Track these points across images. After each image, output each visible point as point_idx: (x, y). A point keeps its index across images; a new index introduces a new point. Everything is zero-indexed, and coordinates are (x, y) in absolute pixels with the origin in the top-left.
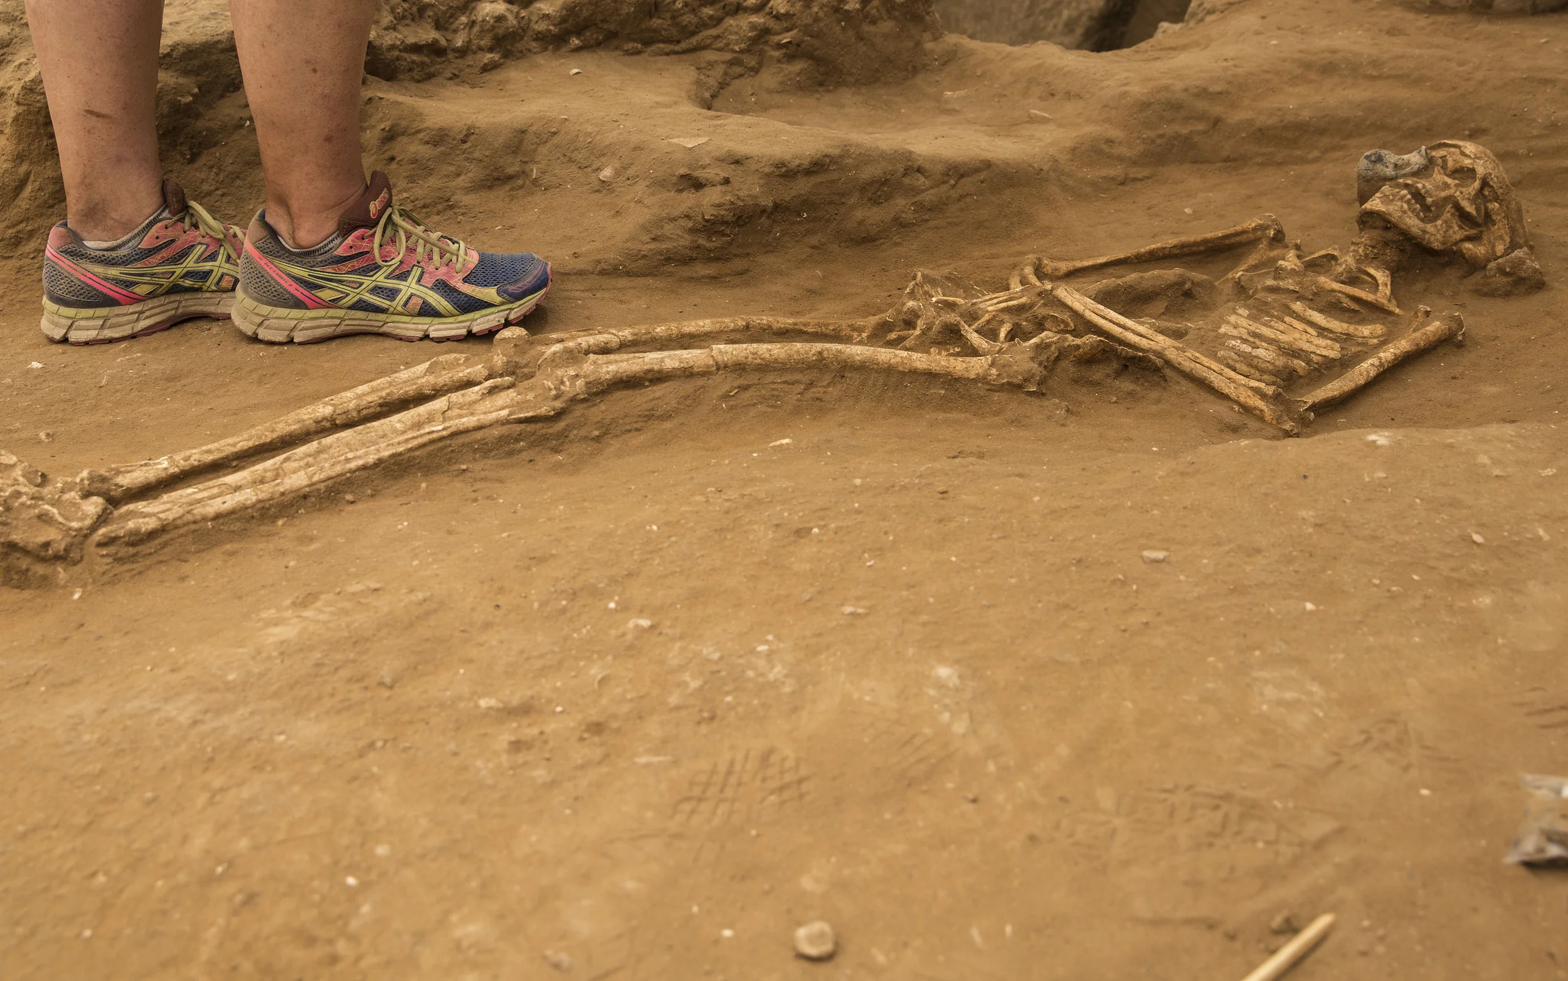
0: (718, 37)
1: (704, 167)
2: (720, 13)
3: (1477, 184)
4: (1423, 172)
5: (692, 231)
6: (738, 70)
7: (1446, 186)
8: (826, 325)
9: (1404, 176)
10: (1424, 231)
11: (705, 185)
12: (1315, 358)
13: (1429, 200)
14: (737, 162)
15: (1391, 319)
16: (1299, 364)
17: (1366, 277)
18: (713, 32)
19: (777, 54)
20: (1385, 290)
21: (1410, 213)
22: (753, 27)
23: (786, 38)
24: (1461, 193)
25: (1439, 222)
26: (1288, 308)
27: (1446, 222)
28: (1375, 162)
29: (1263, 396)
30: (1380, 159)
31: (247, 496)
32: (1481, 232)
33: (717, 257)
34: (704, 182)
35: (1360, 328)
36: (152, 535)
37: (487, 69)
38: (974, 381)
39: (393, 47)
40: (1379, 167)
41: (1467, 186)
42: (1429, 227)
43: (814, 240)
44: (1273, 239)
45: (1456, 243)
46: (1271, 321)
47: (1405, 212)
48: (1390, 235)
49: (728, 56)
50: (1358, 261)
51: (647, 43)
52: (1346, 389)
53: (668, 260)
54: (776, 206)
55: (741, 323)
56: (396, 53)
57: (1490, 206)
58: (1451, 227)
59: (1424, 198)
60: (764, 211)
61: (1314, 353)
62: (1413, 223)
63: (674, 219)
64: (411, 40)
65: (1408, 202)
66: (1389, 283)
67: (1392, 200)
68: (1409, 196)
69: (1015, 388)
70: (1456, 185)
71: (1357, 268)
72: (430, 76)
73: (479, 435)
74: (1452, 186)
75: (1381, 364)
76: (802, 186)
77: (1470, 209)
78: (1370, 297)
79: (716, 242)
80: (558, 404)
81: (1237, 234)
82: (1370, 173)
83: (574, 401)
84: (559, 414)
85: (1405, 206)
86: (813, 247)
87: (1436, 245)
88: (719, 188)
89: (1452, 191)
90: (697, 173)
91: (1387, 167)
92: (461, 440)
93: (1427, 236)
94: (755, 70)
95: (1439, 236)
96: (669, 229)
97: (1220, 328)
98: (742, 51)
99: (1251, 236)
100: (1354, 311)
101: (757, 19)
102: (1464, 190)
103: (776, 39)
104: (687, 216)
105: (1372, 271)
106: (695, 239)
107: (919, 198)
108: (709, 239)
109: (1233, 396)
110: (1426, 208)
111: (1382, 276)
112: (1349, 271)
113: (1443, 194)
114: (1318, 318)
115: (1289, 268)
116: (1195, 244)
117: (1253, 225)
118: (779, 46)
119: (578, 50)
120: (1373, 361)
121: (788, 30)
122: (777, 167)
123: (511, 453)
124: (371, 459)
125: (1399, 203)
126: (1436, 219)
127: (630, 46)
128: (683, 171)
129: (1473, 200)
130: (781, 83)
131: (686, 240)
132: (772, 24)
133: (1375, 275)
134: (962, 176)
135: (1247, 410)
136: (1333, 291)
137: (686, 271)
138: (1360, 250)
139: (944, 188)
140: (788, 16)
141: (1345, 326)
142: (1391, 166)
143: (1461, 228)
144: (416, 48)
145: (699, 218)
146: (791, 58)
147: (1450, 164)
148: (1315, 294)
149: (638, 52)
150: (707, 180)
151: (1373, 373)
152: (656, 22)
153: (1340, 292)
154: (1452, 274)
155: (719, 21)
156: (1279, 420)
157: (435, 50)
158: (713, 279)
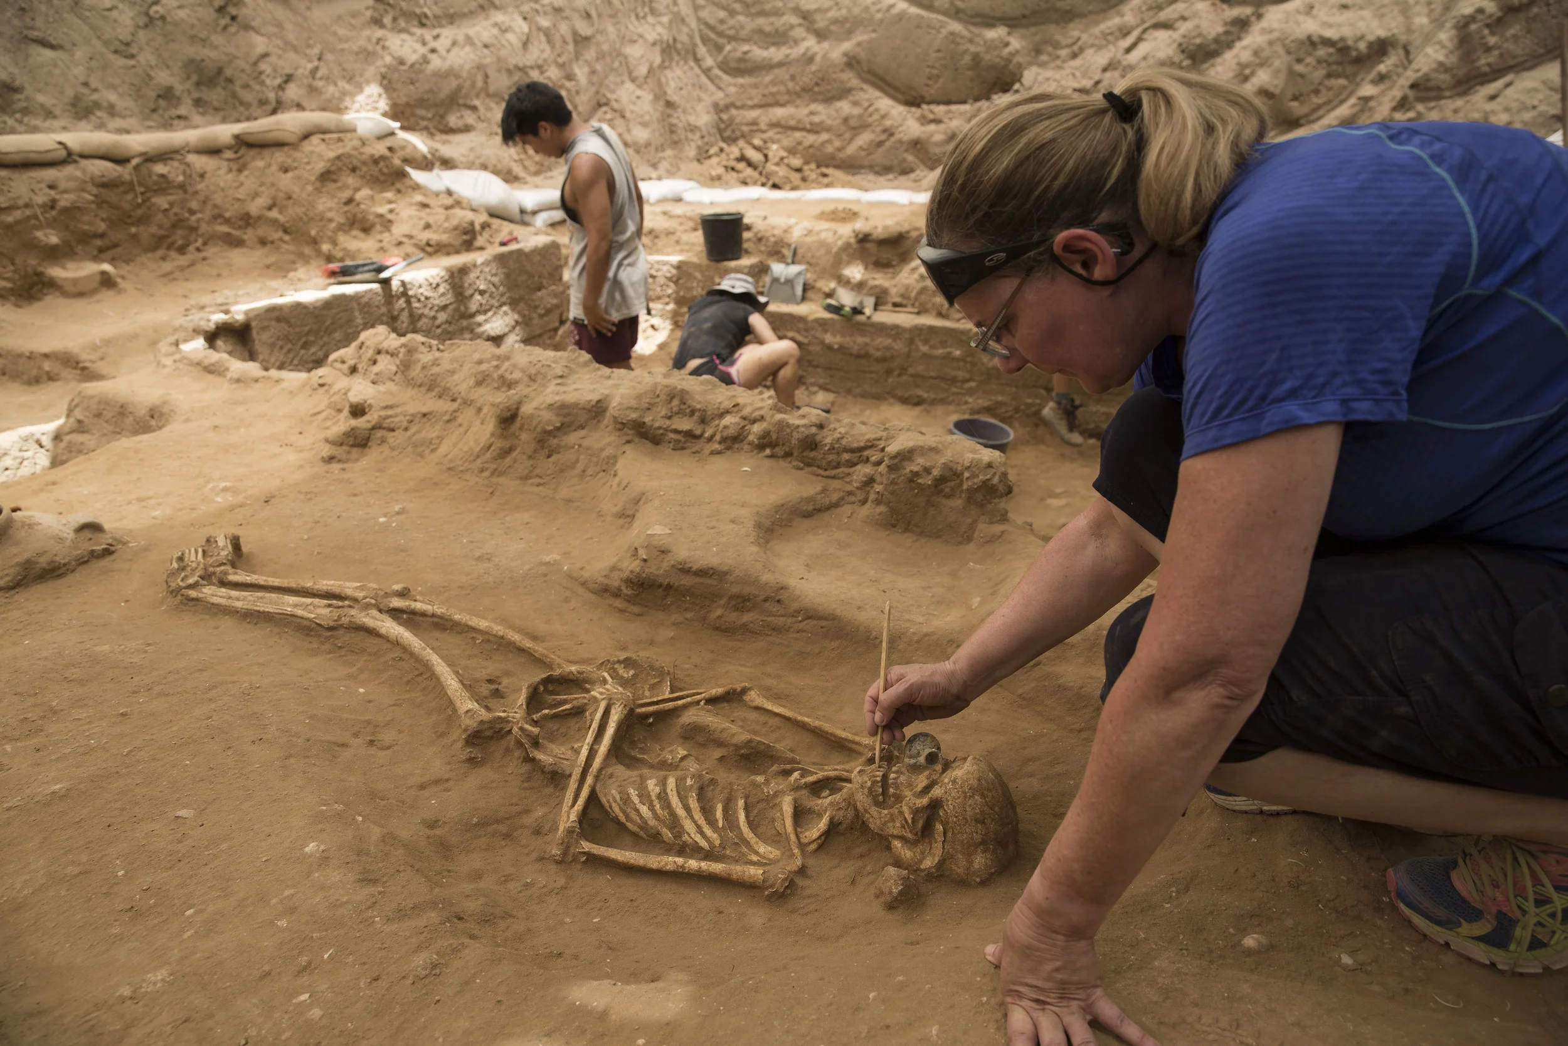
0: (849, 474)
2: (856, 460)
6: (850, 499)
7: (914, 788)
8: (547, 657)
13: (889, 790)
16: (667, 834)
18: (847, 470)
19: (874, 497)
21: (866, 791)
24: (910, 800)
25: (884, 811)
26: (733, 799)
27: (889, 814)
31: (223, 601)
32: (917, 841)
33: (628, 600)
36: (193, 599)
37: (713, 453)
39: (659, 428)
41: (920, 798)
42: (874, 810)
43: (689, 615)
45: (891, 836)
49: (848, 488)
51: (808, 465)
52: (632, 861)
55: (501, 633)
56: (661, 431)
58: (892, 820)
59: (888, 786)
60: (660, 586)
62: (862, 799)
64: (673, 427)
65: (874, 783)
66: (821, 831)
67: (865, 774)
68: (879, 779)
72: (683, 448)
73: (299, 620)
75: (683, 866)
76: (687, 581)
78: (789, 829)
80: (331, 624)
83: (341, 626)
84: (331, 629)
85: (869, 784)
87: (873, 827)
92: (293, 619)
94: (860, 503)
97: (650, 779)
98: (858, 488)
103: (876, 487)
107: (769, 619)
111: (823, 823)
113: (907, 793)
115: (793, 778)
118: (876, 492)
119: (768, 457)
120: (680, 860)
123: (307, 635)
124: (262, 609)
127: (795, 463)
130: (873, 518)
132: (878, 476)
133: (823, 820)
134: (810, 618)
139: (790, 620)
141: (753, 835)
144: (676, 431)
146: (878, 502)
149: (802, 469)
151: (669, 867)
152: (813, 454)
155: (855, 464)
156: (558, 845)
157: (690, 435)
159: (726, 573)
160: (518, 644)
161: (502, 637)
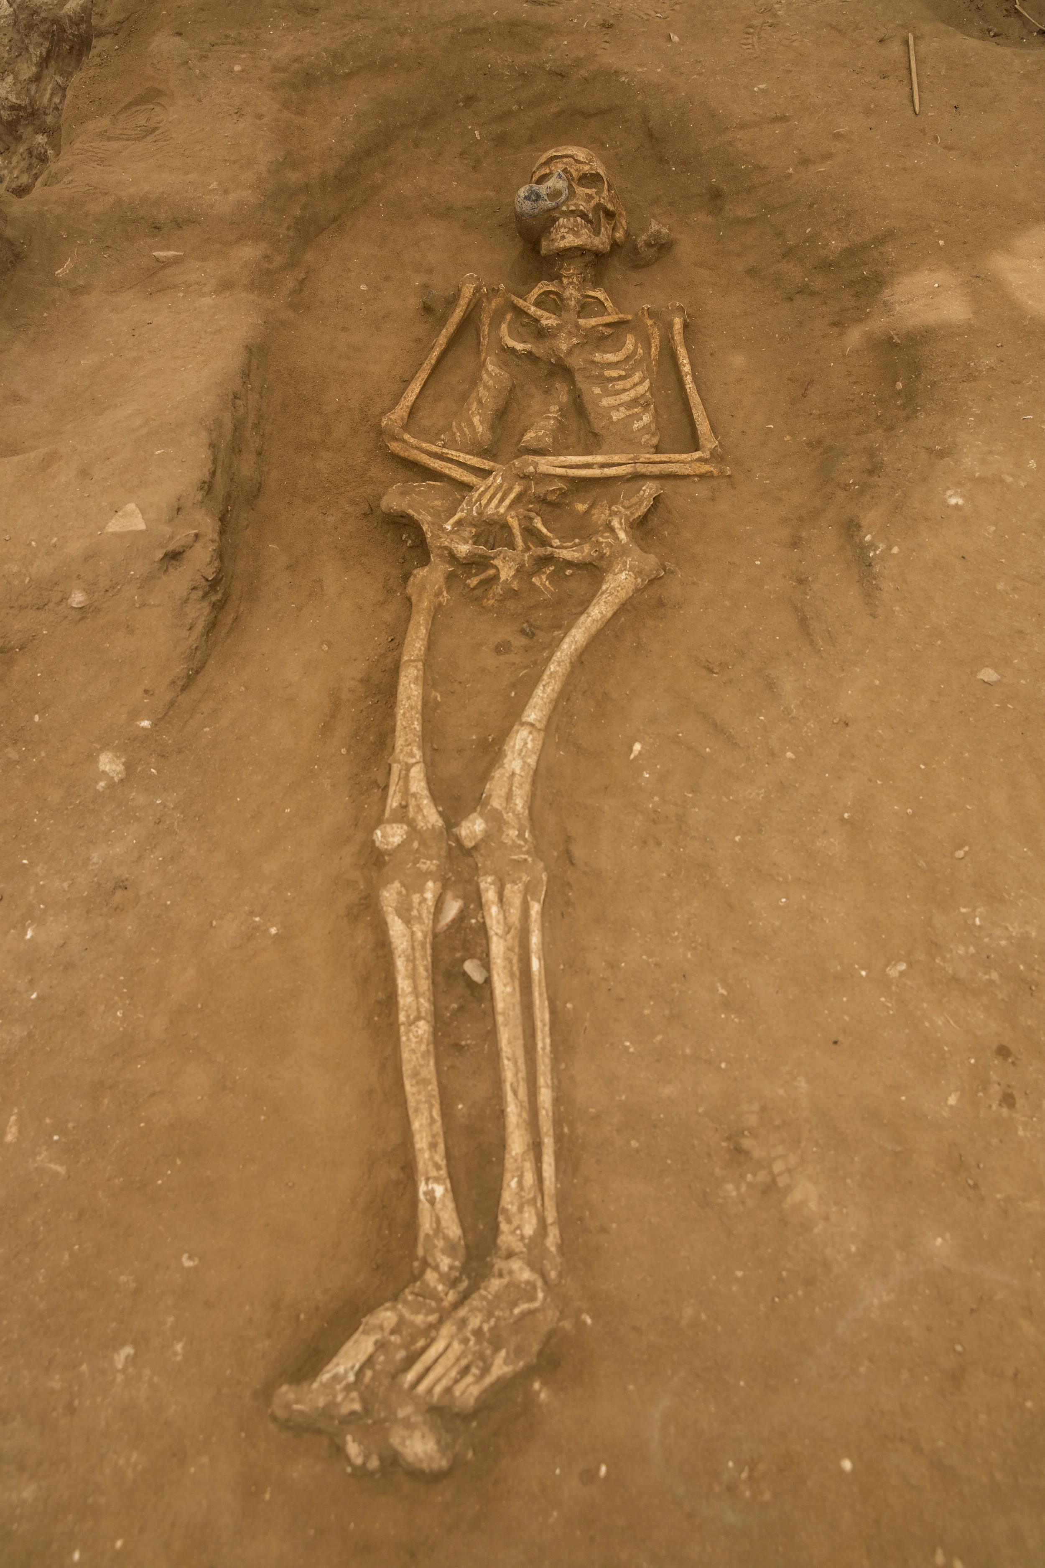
1: (172, 538)
5: (205, 596)
7: (590, 197)
11: (184, 551)
14: (179, 509)
17: (590, 300)
24: (604, 198)
28: (536, 200)
30: (538, 197)
33: (226, 600)
34: (181, 550)
43: (242, 523)
46: (614, 385)
50: (579, 290)
53: (208, 634)
54: (220, 519)
60: (221, 534)
63: (189, 599)
67: (578, 231)
74: (594, 195)
76: (219, 486)
79: (220, 591)
82: (536, 211)
86: (246, 528)
88: (198, 546)
89: (596, 200)
90: (171, 547)
96: (192, 610)
102: (603, 195)
104: (194, 588)
106: (209, 600)
107: (250, 421)
108: (216, 592)
109: (692, 473)
111: (600, 294)
122: (202, 488)
128: (160, 554)
131: (207, 610)
133: (596, 296)
137: (221, 632)
138: (575, 281)
139: (250, 396)
142: (546, 198)
145: (204, 583)
150: (183, 546)
154: (620, 261)
158: (236, 619)
159: (213, 436)
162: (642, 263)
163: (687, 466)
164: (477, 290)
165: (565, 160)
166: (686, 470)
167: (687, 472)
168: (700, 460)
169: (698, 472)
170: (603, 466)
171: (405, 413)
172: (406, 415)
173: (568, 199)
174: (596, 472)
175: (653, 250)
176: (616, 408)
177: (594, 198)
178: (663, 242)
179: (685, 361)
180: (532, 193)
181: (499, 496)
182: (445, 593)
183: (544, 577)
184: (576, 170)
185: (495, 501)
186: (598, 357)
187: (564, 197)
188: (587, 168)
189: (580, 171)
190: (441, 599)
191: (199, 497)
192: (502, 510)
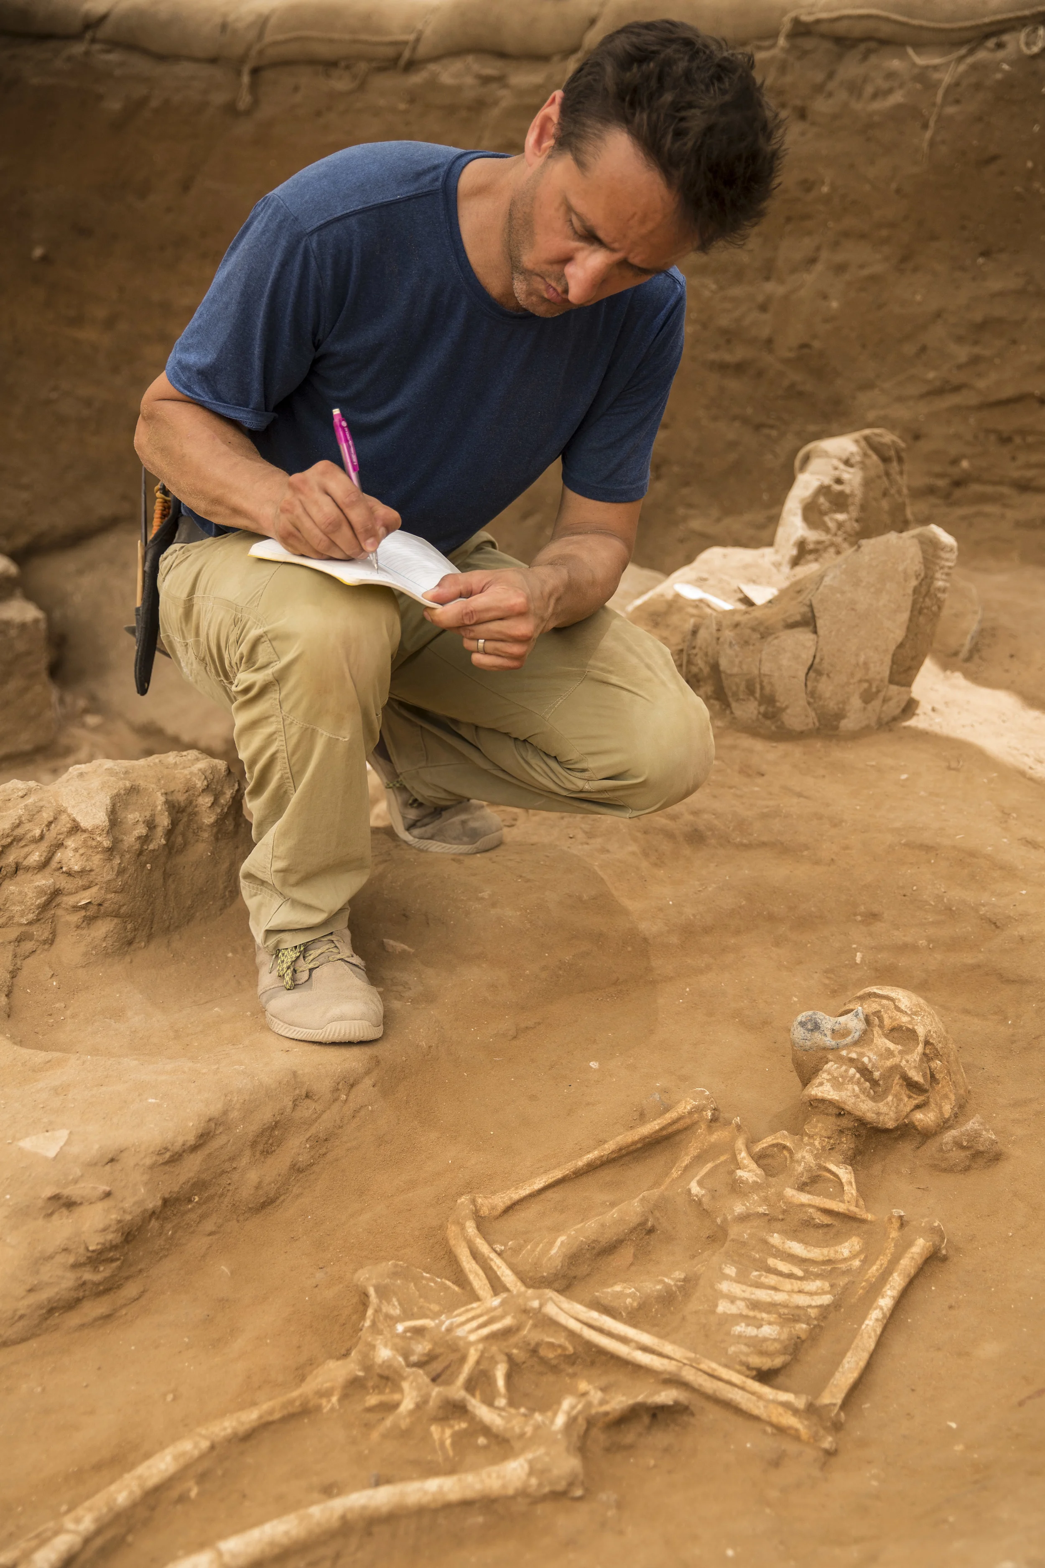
1: (76, 1181)
3: (920, 1048)
4: (864, 1039)
5: (75, 1266)
6: (28, 946)
7: (890, 1053)
8: (292, 1402)
9: (846, 1046)
10: (878, 1114)
11: (81, 1204)
12: (813, 1313)
13: (877, 1075)
14: (112, 1160)
15: (865, 1227)
16: (801, 1328)
17: (828, 1175)
19: (75, 918)
20: (851, 1190)
21: (862, 1096)
22: (41, 892)
23: (84, 898)
24: (907, 1061)
25: (890, 1098)
26: (766, 1242)
27: (895, 1096)
28: (812, 1030)
29: (795, 1412)
30: (816, 1027)
32: (928, 1097)
33: (107, 1288)
34: (79, 1200)
35: (838, 1248)
38: (514, 1497)
40: (817, 1036)
41: (912, 1051)
42: (882, 1107)
43: (209, 1225)
44: (711, 1121)
45: (907, 1116)
46: (760, 1276)
47: (857, 1096)
48: (845, 1122)
49: (14, 933)
50: (817, 1157)
52: (862, 1364)
53: (51, 1311)
54: (165, 1202)
55: (205, 1444)
57: (933, 1065)
58: (901, 1100)
59: (871, 1072)
60: (152, 1214)
61: (810, 1306)
62: (866, 1108)
63: (51, 1257)
65: (858, 1083)
66: (853, 1180)
67: (842, 1084)
68: (858, 1075)
69: (558, 1496)
70: (900, 1052)
71: (816, 1165)
74: (896, 1053)
76: (192, 1166)
77: (916, 1077)
78: (840, 1207)
79: (105, 1272)
81: (674, 1122)
82: (808, 1043)
85: (856, 1088)
86: (210, 1234)
87: (891, 1125)
88: (100, 1206)
89: (896, 1060)
90: (66, 1192)
91: (825, 1035)
93: (881, 1118)
94: (51, 942)
95: (891, 1113)
96: (48, 1272)
97: (716, 1306)
98: (30, 923)
99: (688, 1121)
100: (828, 1225)
101: (44, 881)
102: (908, 1057)
103: (70, 900)
104: (65, 1250)
105: (833, 1167)
106: (79, 1275)
107: (313, 1130)
108: (96, 1269)
109: (764, 1416)
110: (874, 1083)
111: (845, 1173)
112: (810, 1170)
113: (889, 1063)
114: (797, 1248)
115: (750, 1180)
116: (634, 1143)
117: (689, 1107)
118: (76, 908)
120: (877, 1313)
121: (86, 888)
122: (159, 1154)
125: (850, 1087)
126: (886, 1092)
128: (49, 1192)
129: (918, 1068)
130: (85, 954)
131: (69, 1280)
132: (64, 883)
133: (837, 1172)
134: (352, 1086)
135: (781, 1430)
136: (803, 1205)
137: (74, 1319)
138: (817, 1143)
139: (335, 1108)
140: (82, 872)
141: (825, 1251)
142: (829, 1033)
143: (910, 1097)
145: (82, 1250)
146: (90, 920)
147: (887, 1022)
148: (784, 1212)
150: (83, 1197)
151: (879, 1330)
153: (810, 1206)
154: (906, 1148)
156: (816, 1438)
158: (107, 1318)
159: (225, 1113)
160: (242, 1430)
161: (213, 1447)
162: (943, 1165)
163: (761, 1404)
164: (699, 1110)
165: (885, 1002)
166: (758, 1409)
167: (756, 1412)
168: (786, 1405)
169: (774, 1419)
170: (645, 1349)
171: (501, 1204)
172: (501, 1206)
173: (856, 1043)
174: (622, 1350)
175: (963, 1154)
176: (733, 1299)
177: (894, 1056)
178: (981, 1148)
179: (889, 1293)
180: (810, 1020)
181: (484, 1319)
182: (334, 1399)
183: (448, 1432)
184: (891, 1018)
185: (474, 1324)
186: (776, 1239)
187: (849, 1039)
188: (905, 1019)
189: (895, 1020)
190: (324, 1402)
191: (148, 1161)
192: (473, 1337)
